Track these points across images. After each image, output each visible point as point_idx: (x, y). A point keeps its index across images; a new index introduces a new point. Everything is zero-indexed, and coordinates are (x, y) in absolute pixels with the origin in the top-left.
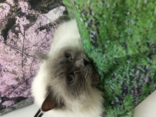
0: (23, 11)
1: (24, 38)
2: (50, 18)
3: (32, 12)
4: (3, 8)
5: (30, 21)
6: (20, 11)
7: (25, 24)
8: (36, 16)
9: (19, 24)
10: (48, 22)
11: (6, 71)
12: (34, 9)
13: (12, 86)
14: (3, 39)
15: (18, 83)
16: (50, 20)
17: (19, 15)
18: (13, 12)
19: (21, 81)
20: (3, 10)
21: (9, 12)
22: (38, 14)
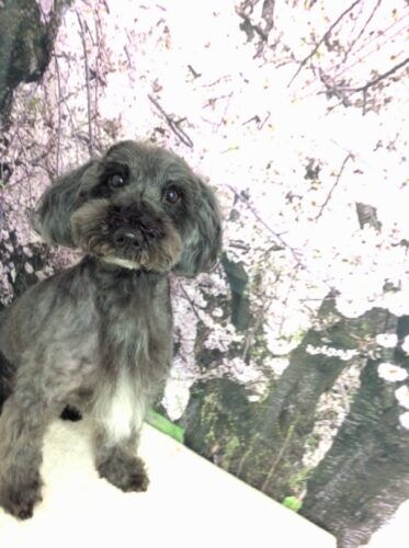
0: (238, 361)
1: (185, 296)
2: (176, 381)
3: (218, 372)
4: (284, 338)
5: (206, 350)
6: (244, 356)
7: (211, 337)
8: (204, 369)
9: (224, 325)
10: (173, 372)
11: (158, 134)
12: (219, 379)
13: (103, 84)
14: (229, 256)
15: (98, 114)
16: (174, 379)
17: (239, 347)
18: (258, 344)
19: (99, 134)
20: (282, 334)
21: (265, 337)
22: (205, 376)
